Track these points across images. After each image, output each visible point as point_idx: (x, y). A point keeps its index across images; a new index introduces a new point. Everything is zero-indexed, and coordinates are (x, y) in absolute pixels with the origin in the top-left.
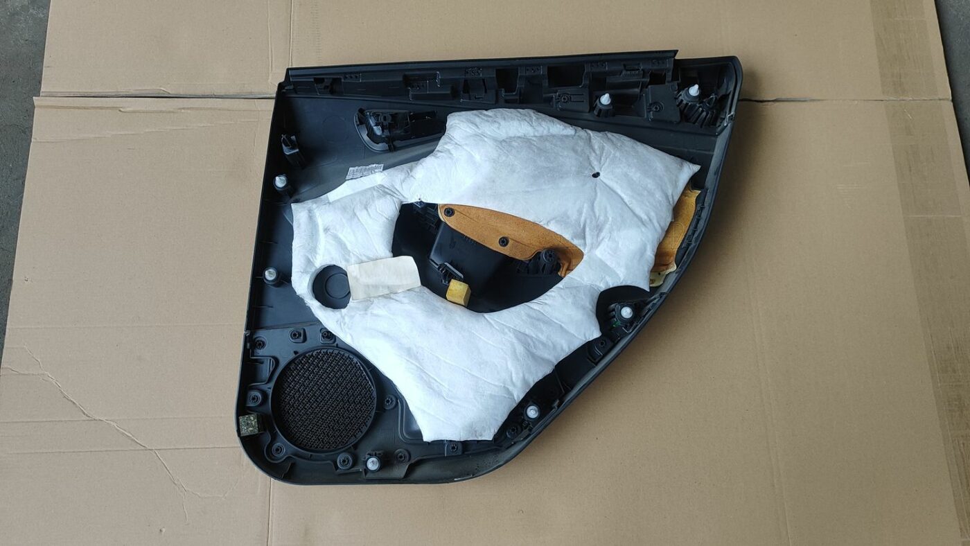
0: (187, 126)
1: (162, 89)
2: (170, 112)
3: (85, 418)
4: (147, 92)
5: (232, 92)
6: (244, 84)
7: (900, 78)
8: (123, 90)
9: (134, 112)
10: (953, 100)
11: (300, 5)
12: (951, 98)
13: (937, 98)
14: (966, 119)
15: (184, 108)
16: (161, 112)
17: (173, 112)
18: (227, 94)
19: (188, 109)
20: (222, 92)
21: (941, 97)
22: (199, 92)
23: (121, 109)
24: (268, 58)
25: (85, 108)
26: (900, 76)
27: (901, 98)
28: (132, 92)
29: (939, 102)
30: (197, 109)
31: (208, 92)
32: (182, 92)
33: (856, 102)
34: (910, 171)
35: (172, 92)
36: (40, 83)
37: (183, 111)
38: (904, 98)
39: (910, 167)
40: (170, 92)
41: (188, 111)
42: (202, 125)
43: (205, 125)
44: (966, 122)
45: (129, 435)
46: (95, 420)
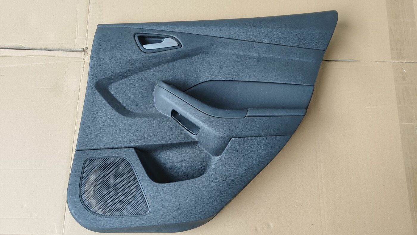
0: (32, 64)
1: (21, 45)
2: (23, 57)
4: (12, 46)
5: (56, 47)
6: (62, 43)
7: (401, 51)
9: (5, 56)
11: (94, 3)
15: (31, 55)
16: (19, 57)
17: (25, 57)
18: (54, 48)
19: (33, 55)
20: (51, 47)
22: (39, 47)
24: (76, 30)
26: (401, 50)
27: (401, 61)
28: (5, 46)
30: (37, 56)
31: (43, 47)
32: (30, 46)
33: (377, 63)
34: (404, 99)
35: (26, 46)
37: (30, 56)
38: (403, 61)
39: (404, 98)
40: (24, 47)
41: (33, 56)
42: (39, 64)
43: (41, 64)
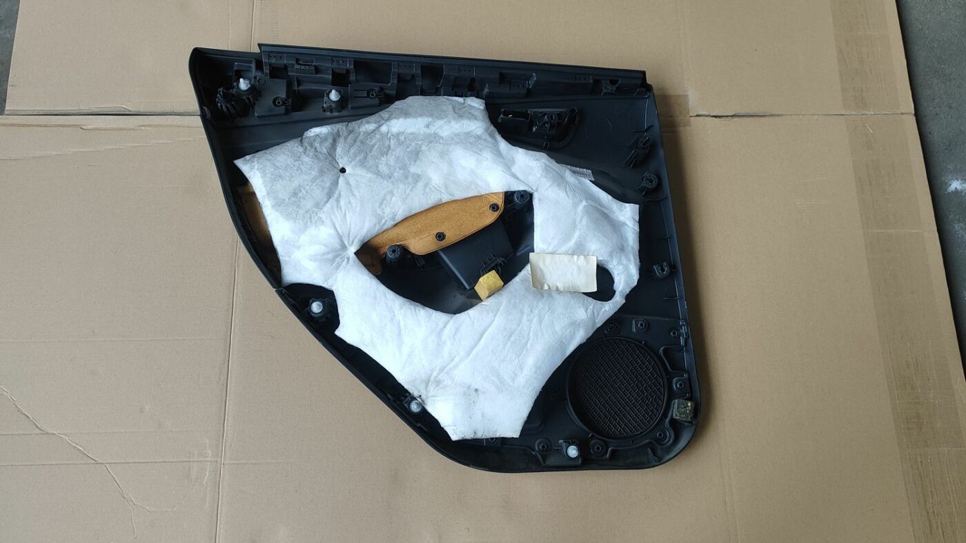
0: (146, 143)
1: (124, 106)
2: (130, 129)
3: (38, 431)
4: (108, 110)
5: (192, 109)
7: (862, 93)
8: (84, 108)
9: (95, 129)
10: (917, 114)
12: (913, 112)
13: (899, 112)
14: (930, 133)
15: (144, 126)
16: (121, 129)
17: (134, 130)
18: (187, 111)
19: (148, 126)
20: (181, 109)
21: (903, 112)
22: (159, 110)
23: (84, 127)
25: (45, 126)
26: (862, 91)
27: (863, 112)
28: (94, 110)
29: (900, 115)
30: (156, 126)
31: (168, 110)
32: (142, 109)
33: (816, 117)
34: (871, 185)
35: (133, 109)
36: (5, 101)
37: (143, 128)
38: (867, 112)
39: (870, 182)
40: (130, 111)
41: (148, 128)
42: (161, 142)
43: (165, 142)
44: (929, 135)
45: (81, 448)
46: (47, 433)
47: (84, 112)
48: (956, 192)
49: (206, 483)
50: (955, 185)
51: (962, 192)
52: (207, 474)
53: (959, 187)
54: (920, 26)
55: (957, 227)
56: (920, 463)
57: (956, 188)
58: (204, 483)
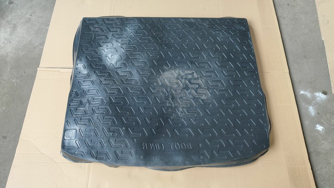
1: (71, 66)
3: (40, 153)
4: (67, 67)
8: (61, 66)
9: (63, 72)
10: (289, 73)
12: (289, 72)
14: (294, 78)
16: (70, 72)
21: (286, 72)
23: (60, 71)
25: (50, 71)
26: (274, 66)
27: (274, 72)
28: (63, 67)
29: (285, 73)
34: (277, 91)
36: (39, 64)
44: (294, 79)
45: (51, 158)
46: (43, 153)
47: (60, 67)
48: (302, 94)
49: (86, 169)
50: (302, 92)
51: (304, 94)
52: (87, 166)
53: (303, 93)
54: (290, 50)
55: (303, 104)
56: (293, 171)
57: (302, 93)
58: (85, 169)
